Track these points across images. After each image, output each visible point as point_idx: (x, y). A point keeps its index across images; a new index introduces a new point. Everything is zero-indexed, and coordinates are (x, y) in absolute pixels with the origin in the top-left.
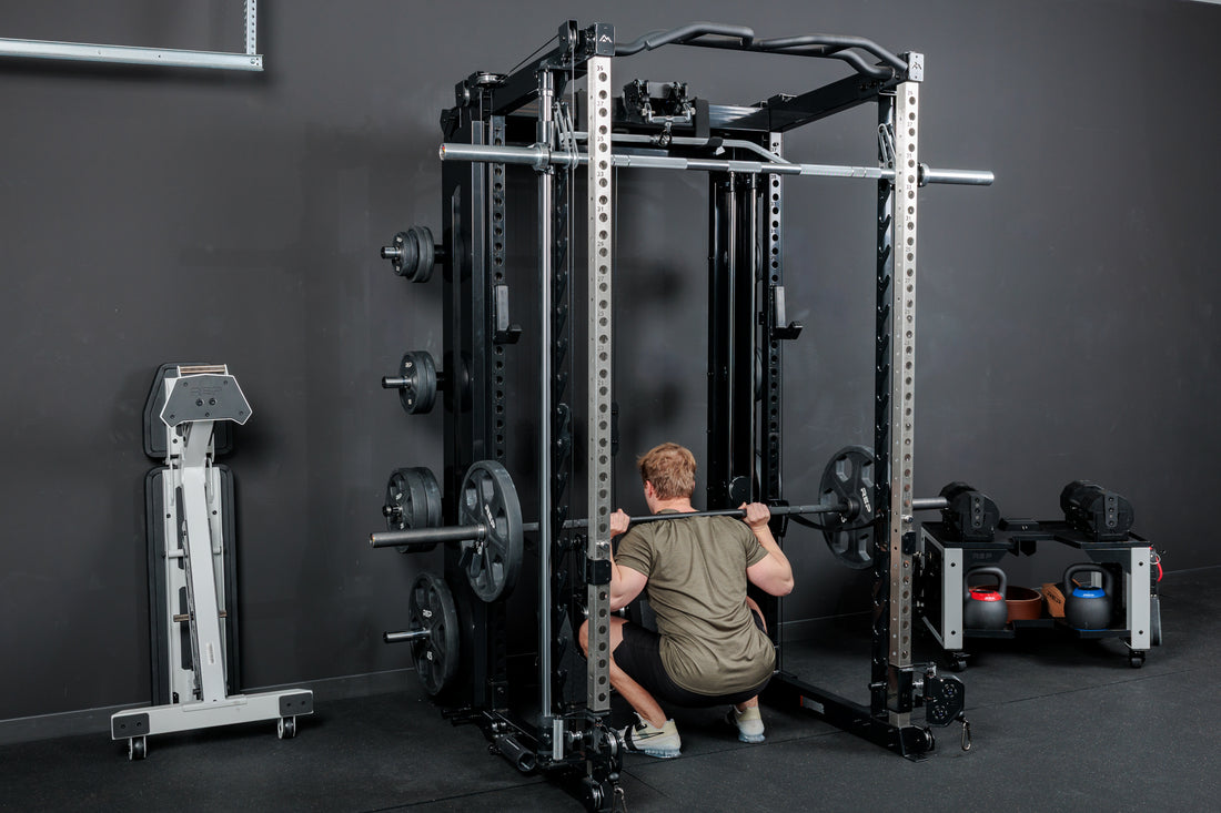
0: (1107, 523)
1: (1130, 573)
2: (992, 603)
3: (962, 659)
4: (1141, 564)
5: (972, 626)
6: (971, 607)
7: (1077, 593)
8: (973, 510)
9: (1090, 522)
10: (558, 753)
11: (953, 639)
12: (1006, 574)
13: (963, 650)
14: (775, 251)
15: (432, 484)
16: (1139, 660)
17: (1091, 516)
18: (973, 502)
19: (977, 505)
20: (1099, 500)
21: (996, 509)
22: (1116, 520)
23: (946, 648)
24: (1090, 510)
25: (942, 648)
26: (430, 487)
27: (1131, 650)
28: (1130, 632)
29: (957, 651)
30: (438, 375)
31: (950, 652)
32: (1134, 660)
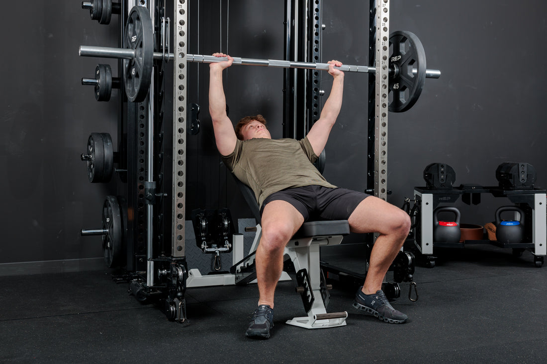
0: (520, 180)
1: (534, 209)
2: (451, 228)
3: (432, 260)
4: (541, 204)
5: (438, 241)
6: (439, 230)
7: (503, 223)
8: (440, 173)
9: (510, 180)
10: (150, 282)
11: (427, 248)
12: (460, 212)
13: (434, 254)
14: (317, 10)
15: (109, 140)
16: (541, 262)
17: (510, 176)
18: (440, 167)
19: (442, 169)
20: (516, 167)
21: (454, 172)
22: (526, 178)
23: (423, 253)
24: (510, 173)
25: (421, 253)
26: (107, 142)
27: (536, 257)
28: (534, 245)
29: (430, 255)
30: (113, 79)
31: (426, 255)
32: (537, 262)
